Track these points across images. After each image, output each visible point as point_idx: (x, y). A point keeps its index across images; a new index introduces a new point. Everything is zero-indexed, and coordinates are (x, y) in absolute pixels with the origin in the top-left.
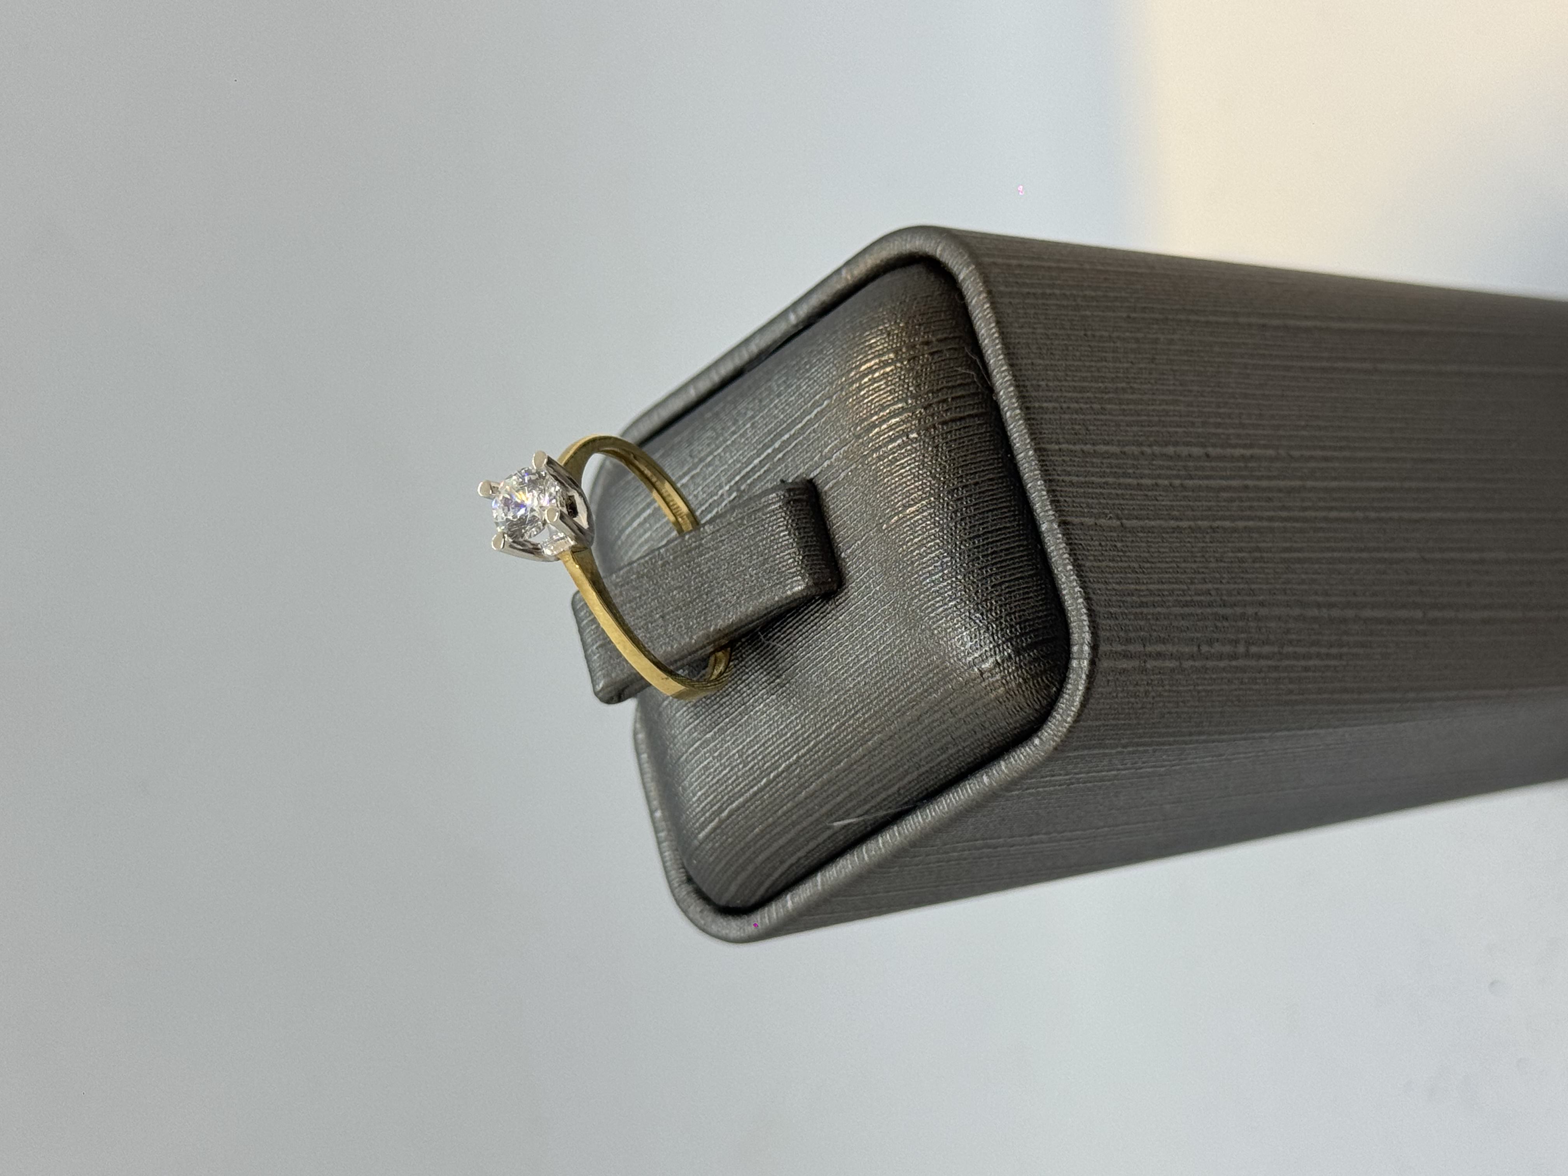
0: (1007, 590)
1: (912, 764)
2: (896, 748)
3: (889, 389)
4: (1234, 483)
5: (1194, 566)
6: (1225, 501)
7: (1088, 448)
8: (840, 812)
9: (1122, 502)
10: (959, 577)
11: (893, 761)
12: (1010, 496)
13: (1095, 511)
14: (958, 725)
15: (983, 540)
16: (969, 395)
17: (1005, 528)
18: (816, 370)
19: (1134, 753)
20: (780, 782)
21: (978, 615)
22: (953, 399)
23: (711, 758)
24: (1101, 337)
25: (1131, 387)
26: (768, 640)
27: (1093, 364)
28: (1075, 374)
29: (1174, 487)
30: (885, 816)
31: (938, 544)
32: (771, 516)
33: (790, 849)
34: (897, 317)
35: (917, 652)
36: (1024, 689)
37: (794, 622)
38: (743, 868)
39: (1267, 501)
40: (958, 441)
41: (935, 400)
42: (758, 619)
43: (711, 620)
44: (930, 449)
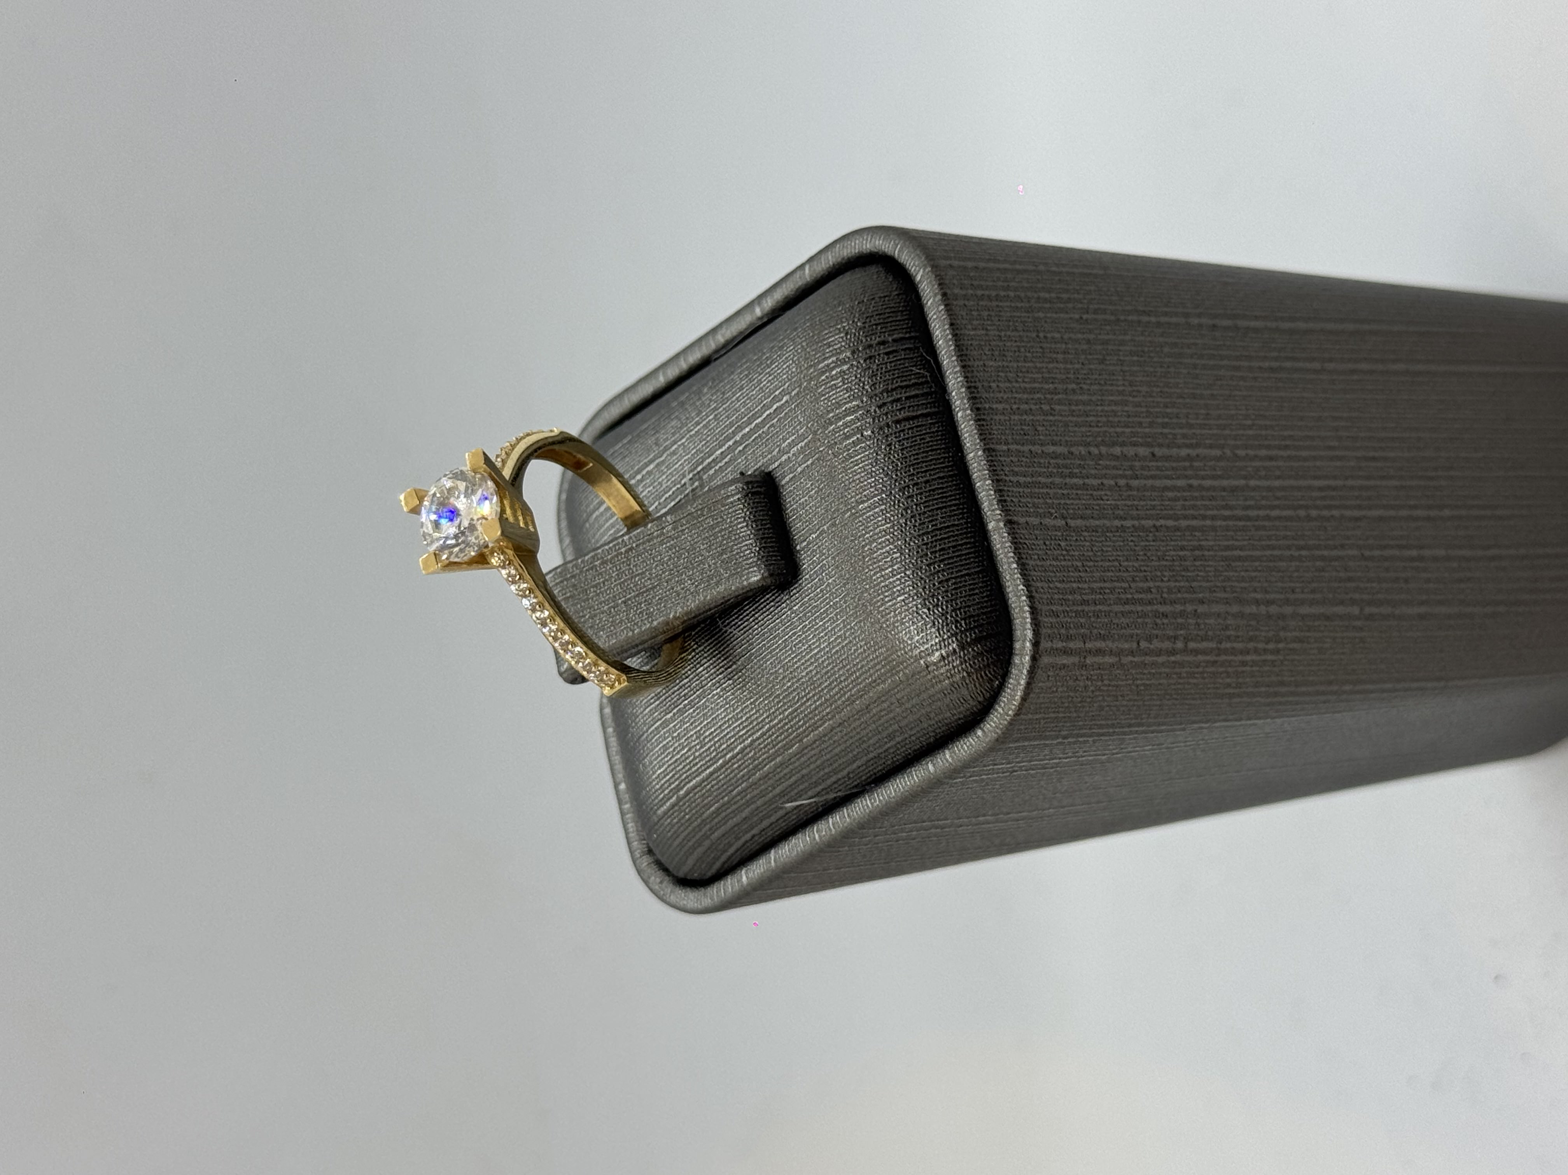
0: (954, 587)
1: (860, 750)
2: (846, 734)
3: (846, 386)
4: (1181, 483)
5: (1136, 564)
6: (1169, 500)
7: (1037, 449)
8: (793, 793)
9: (1068, 502)
10: (908, 573)
11: (843, 747)
12: (959, 494)
13: (1041, 511)
14: (905, 715)
15: (932, 537)
16: (922, 395)
17: (953, 525)
18: (776, 366)
19: (1075, 743)
20: (734, 764)
21: (926, 610)
22: (907, 398)
23: (670, 739)
24: (1053, 338)
25: (1081, 388)
26: (725, 626)
27: (1044, 365)
28: (1026, 375)
29: (1119, 487)
30: (835, 798)
31: (888, 540)
32: (730, 508)
33: (744, 827)
34: (854, 317)
35: (866, 644)
36: (967, 681)
37: (751, 609)
38: (699, 843)
39: (1210, 500)
40: (910, 441)
41: (890, 399)
42: (716, 607)
43: (671, 607)
44: (883, 447)
